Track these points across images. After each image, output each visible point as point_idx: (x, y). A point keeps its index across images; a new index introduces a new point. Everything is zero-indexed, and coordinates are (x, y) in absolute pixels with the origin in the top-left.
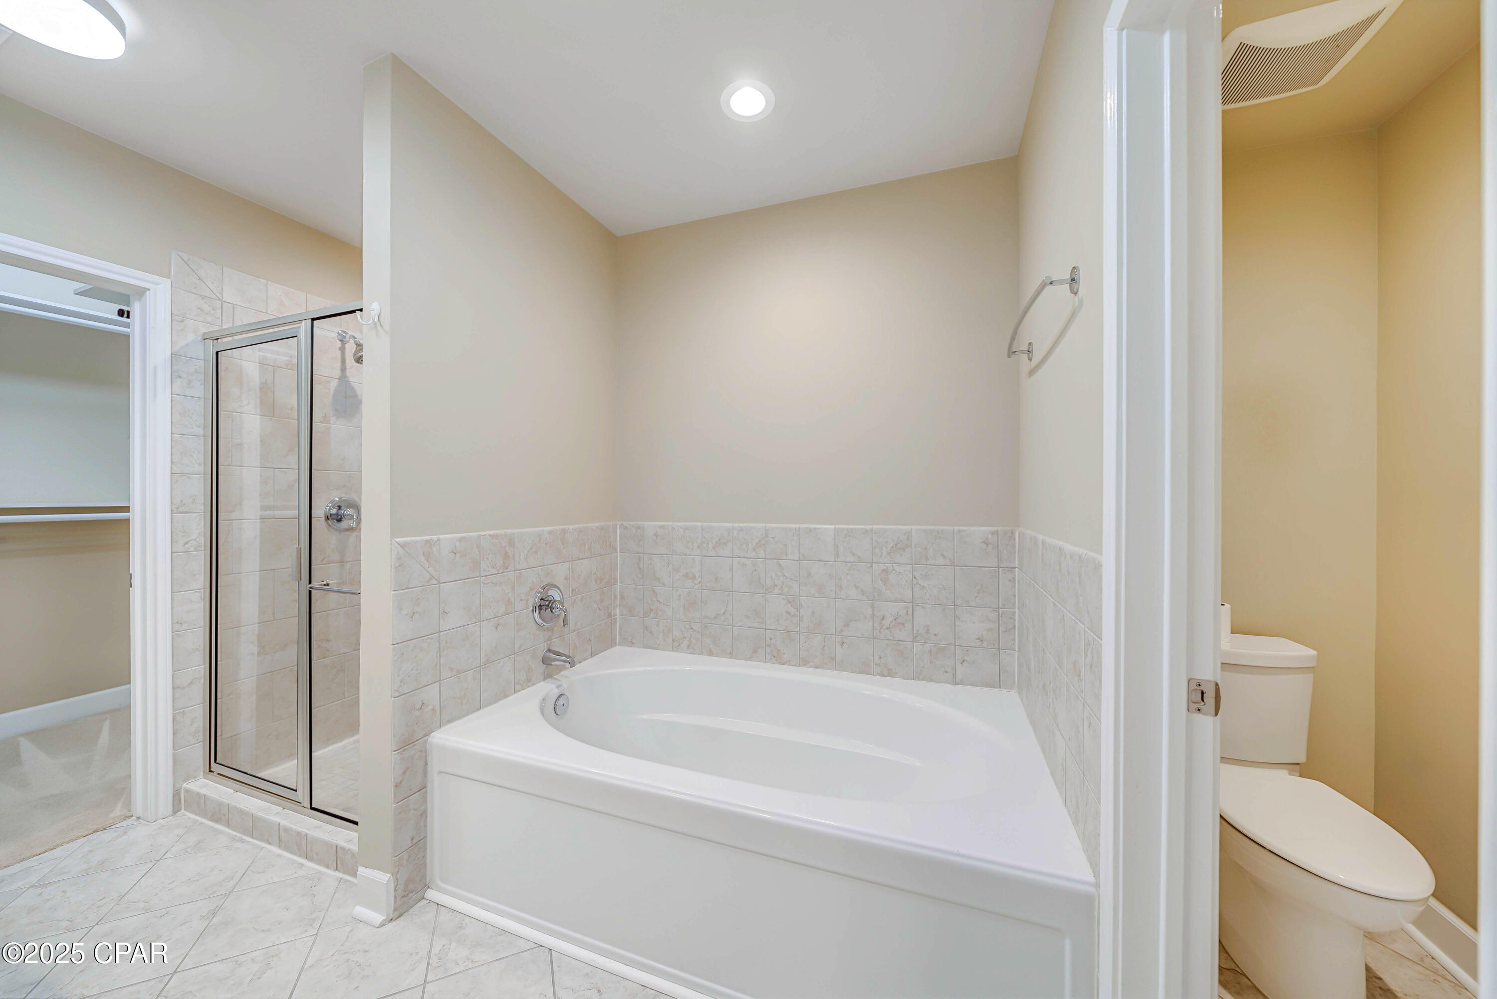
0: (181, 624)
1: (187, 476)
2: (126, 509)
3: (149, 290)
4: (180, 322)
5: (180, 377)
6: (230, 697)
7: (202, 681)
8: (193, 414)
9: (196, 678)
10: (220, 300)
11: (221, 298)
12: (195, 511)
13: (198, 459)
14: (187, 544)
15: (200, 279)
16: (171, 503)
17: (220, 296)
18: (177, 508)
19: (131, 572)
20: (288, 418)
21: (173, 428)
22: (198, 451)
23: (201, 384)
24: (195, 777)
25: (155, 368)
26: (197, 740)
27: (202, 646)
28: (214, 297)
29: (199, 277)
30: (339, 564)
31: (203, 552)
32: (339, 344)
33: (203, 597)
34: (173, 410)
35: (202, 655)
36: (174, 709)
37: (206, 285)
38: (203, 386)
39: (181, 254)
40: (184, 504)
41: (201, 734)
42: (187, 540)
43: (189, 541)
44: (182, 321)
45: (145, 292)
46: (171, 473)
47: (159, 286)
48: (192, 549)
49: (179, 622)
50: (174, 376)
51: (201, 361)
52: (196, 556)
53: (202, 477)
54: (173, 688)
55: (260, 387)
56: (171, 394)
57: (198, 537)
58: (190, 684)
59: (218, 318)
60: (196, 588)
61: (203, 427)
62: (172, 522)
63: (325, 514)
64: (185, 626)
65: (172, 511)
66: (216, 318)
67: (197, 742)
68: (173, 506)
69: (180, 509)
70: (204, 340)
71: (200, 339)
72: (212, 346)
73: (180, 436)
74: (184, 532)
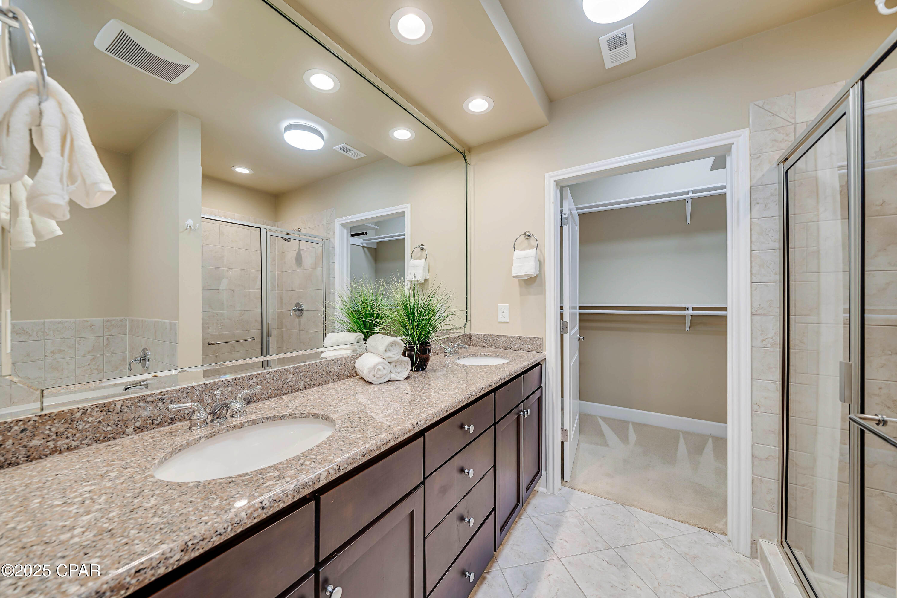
0: (760, 406)
1: (765, 285)
2: (725, 309)
3: (733, 144)
4: (757, 158)
5: (758, 203)
7: (777, 460)
8: (769, 231)
9: (771, 456)
10: (793, 124)
11: (794, 122)
12: (771, 314)
13: (774, 269)
14: (764, 341)
15: (774, 115)
16: (751, 306)
17: (793, 121)
18: (757, 311)
21: (753, 246)
22: (774, 262)
23: (776, 205)
24: (770, 540)
25: (738, 202)
26: (772, 509)
28: (787, 124)
31: (777, 349)
33: (778, 388)
34: (753, 231)
35: (777, 438)
36: (753, 474)
37: (780, 117)
38: (778, 206)
39: (758, 103)
40: (762, 308)
41: (775, 506)
42: (765, 337)
43: (766, 339)
44: (759, 157)
45: (731, 148)
46: (752, 283)
47: (740, 137)
48: (769, 346)
49: (758, 404)
50: (753, 204)
51: (775, 185)
52: (773, 352)
53: (778, 285)
56: (751, 219)
57: (774, 336)
58: (766, 459)
60: (772, 380)
61: (778, 241)
62: (751, 323)
64: (762, 409)
65: (752, 313)
67: (772, 511)
68: (753, 310)
69: (759, 312)
70: (778, 165)
71: (775, 165)
72: (783, 168)
73: (758, 251)
74: (762, 331)
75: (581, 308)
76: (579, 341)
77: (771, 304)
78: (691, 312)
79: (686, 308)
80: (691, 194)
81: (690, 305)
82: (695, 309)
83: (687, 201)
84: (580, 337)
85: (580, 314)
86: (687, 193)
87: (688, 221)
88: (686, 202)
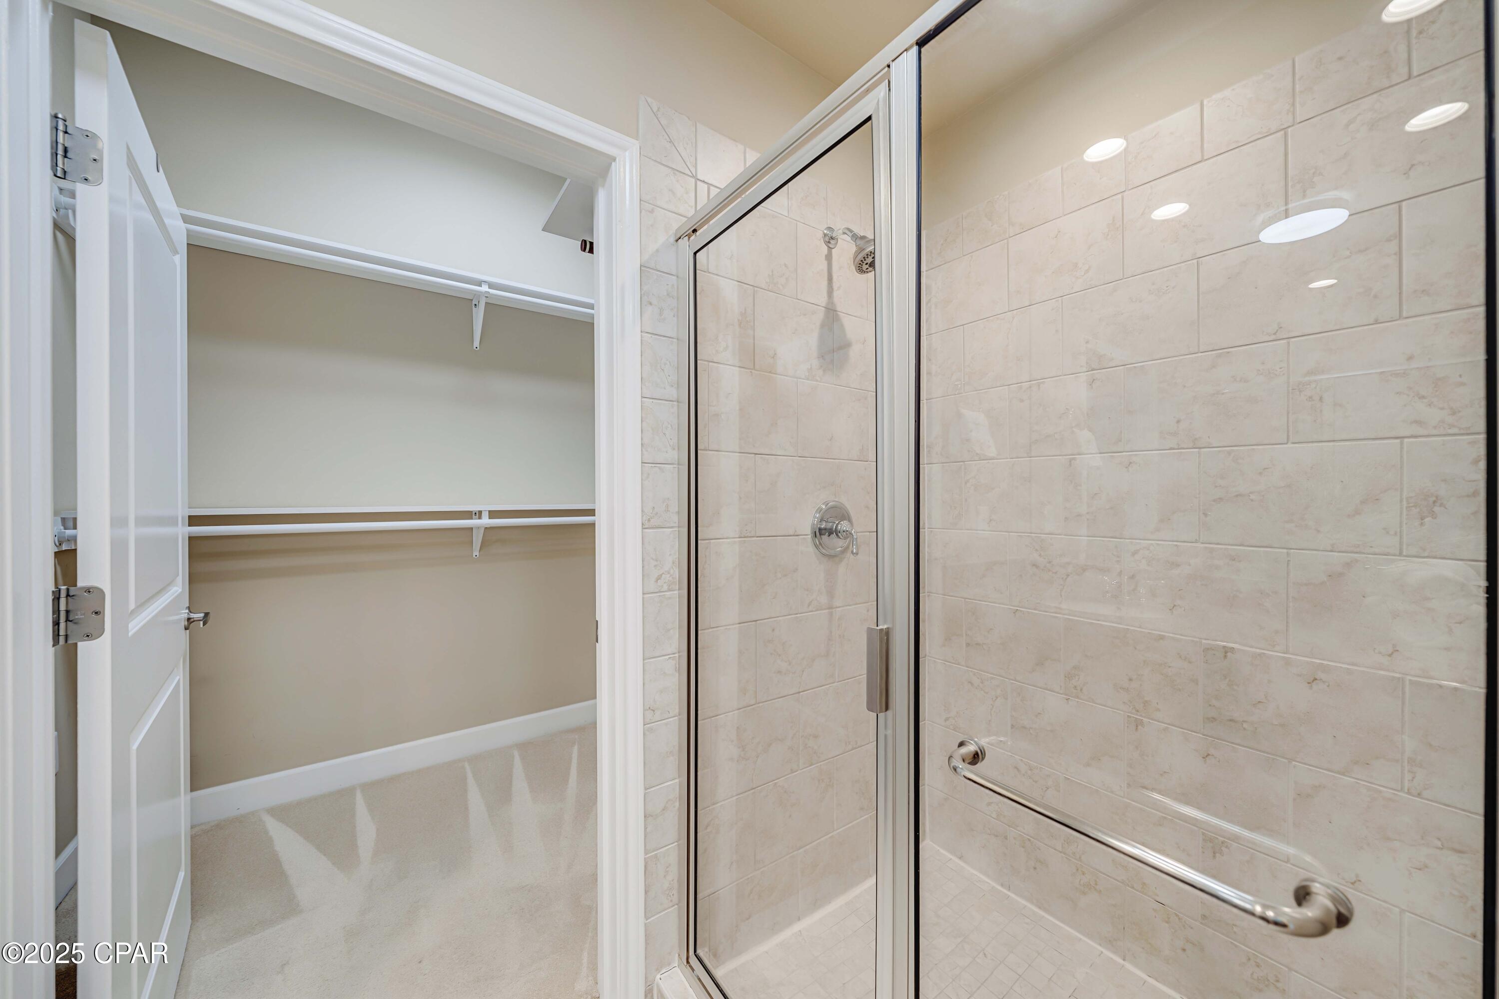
0: (654, 711)
1: (660, 469)
2: (591, 512)
3: (616, 159)
4: (649, 211)
5: (651, 304)
6: (708, 830)
7: (677, 804)
8: (665, 364)
9: (670, 800)
10: (693, 177)
11: (694, 174)
12: (668, 525)
13: (671, 441)
14: (659, 579)
15: (671, 142)
16: (642, 510)
17: (693, 171)
18: (649, 520)
19: (597, 619)
20: (770, 372)
21: (644, 388)
22: (671, 425)
23: (674, 316)
24: (670, 964)
25: (623, 288)
26: (671, 901)
27: (677, 748)
28: (688, 172)
29: (671, 140)
30: (827, 611)
31: (676, 592)
32: (825, 249)
33: (677, 666)
34: (643, 357)
35: (677, 762)
36: (646, 852)
37: (678, 150)
38: (676, 319)
39: (649, 100)
40: (657, 514)
41: (675, 892)
42: (661, 572)
43: (661, 575)
44: (652, 212)
45: (611, 162)
46: (642, 459)
47: (627, 153)
48: (665, 587)
50: (645, 301)
51: (673, 277)
52: (670, 598)
53: (677, 470)
54: (645, 817)
55: (739, 320)
56: (641, 332)
58: (663, 810)
59: (692, 207)
61: (676, 386)
62: (643, 544)
63: (812, 528)
64: (658, 715)
65: (643, 524)
66: (689, 206)
68: (644, 516)
69: (654, 522)
70: (677, 241)
71: (672, 240)
72: (687, 247)
73: (651, 400)
74: (657, 561)
75: (194, 520)
76: (186, 629)
77: (667, 506)
78: (486, 521)
79: (474, 513)
80: (485, 288)
81: (486, 508)
82: (493, 514)
83: (474, 303)
84: (192, 615)
85: (192, 539)
86: (479, 283)
87: (476, 343)
88: (474, 306)
